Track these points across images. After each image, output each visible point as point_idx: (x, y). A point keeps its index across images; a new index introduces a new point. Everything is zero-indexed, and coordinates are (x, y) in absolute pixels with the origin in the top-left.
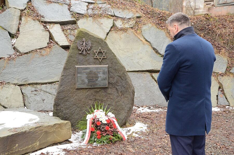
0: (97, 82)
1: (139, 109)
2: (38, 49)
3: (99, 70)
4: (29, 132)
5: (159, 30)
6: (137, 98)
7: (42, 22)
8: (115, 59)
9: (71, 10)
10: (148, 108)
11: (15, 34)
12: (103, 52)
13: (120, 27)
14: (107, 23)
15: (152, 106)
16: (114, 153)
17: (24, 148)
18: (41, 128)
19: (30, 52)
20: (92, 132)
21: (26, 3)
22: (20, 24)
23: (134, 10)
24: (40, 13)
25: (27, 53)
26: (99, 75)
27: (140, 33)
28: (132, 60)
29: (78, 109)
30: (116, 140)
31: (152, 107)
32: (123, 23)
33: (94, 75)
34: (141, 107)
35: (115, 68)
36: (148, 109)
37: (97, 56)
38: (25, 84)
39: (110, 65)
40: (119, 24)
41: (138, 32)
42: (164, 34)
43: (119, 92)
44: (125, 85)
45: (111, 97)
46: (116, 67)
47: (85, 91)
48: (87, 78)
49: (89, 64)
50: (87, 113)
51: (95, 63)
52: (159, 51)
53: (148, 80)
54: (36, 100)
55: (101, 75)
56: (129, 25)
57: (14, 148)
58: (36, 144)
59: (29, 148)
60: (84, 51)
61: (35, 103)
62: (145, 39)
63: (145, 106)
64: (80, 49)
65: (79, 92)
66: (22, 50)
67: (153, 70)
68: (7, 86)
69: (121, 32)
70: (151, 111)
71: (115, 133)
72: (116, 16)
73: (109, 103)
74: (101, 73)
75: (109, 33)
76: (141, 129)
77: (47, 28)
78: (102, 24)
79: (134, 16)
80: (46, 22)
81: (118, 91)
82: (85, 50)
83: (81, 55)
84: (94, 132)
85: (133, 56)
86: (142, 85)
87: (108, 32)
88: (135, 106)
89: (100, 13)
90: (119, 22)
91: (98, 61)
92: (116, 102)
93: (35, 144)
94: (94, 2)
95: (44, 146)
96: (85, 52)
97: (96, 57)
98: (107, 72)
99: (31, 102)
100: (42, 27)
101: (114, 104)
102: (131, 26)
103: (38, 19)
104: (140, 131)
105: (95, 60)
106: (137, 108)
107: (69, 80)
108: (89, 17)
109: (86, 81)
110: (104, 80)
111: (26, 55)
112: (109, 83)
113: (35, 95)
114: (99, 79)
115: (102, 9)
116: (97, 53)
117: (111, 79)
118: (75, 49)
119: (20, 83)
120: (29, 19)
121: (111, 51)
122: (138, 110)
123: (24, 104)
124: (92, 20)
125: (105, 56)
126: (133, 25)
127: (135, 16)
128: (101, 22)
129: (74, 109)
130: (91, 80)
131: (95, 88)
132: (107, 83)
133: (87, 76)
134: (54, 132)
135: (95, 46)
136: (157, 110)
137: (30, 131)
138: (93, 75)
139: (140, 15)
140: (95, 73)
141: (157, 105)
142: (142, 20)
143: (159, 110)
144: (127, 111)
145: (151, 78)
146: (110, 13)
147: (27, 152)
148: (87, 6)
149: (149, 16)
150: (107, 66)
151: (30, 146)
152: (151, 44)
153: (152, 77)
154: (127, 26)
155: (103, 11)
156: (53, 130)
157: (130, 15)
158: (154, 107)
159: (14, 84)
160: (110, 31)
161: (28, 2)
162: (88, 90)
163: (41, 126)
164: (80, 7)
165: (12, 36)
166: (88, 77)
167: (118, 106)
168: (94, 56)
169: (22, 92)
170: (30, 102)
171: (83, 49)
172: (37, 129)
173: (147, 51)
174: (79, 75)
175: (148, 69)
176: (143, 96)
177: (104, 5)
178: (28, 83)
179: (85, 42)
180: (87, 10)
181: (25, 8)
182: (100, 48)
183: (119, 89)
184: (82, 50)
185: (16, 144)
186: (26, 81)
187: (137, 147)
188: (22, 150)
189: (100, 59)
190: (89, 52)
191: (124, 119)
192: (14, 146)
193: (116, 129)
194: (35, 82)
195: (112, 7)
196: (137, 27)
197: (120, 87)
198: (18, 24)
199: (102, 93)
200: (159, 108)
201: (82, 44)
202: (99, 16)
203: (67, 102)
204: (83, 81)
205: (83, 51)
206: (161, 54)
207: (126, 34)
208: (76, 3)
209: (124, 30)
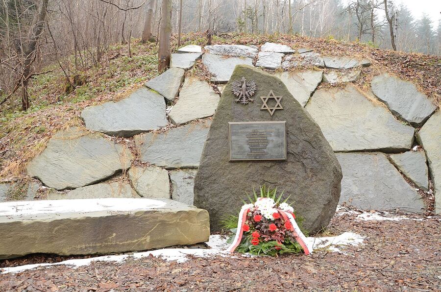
0: (265, 150)
1: (362, 215)
2: (201, 119)
3: (268, 130)
4: (134, 218)
5: (404, 82)
6: (359, 196)
7: (212, 82)
8: (299, 110)
9: (257, 64)
10: (379, 214)
11: (173, 100)
12: (276, 99)
13: (332, 82)
14: (312, 79)
15: (387, 211)
16: (272, 270)
17: (125, 242)
18: (155, 215)
19: (188, 123)
20: (245, 233)
21: (194, 60)
22: (181, 86)
23: (358, 56)
24: (212, 71)
25: (184, 124)
26: (270, 138)
27: (368, 89)
28: (352, 132)
29: (233, 197)
30: (287, 250)
31: (387, 213)
32: (338, 76)
33: (260, 138)
34: (365, 212)
35: (298, 126)
36: (378, 216)
37: (266, 105)
38: (176, 167)
39: (291, 121)
40: (332, 78)
41: (364, 87)
42: (414, 87)
43: (308, 170)
44: (320, 158)
45: (293, 179)
46: (301, 125)
47: (244, 166)
48: (248, 143)
49: (252, 119)
50: (244, 202)
51: (262, 118)
52: (403, 116)
53: (382, 166)
54: (188, 191)
55: (273, 139)
56: (349, 77)
57: (110, 238)
58: (146, 239)
59: (134, 243)
60: (244, 97)
61: (186, 195)
62: (377, 97)
63: (374, 211)
64: (238, 95)
65: (234, 166)
66: (177, 120)
67: (391, 148)
68: (151, 168)
69: (336, 89)
70: (385, 219)
71: (289, 240)
72: (327, 68)
73: (288, 189)
74: (273, 134)
75: (315, 93)
76: (351, 241)
77: (218, 90)
78: (304, 79)
79: (357, 65)
80: (217, 83)
81: (305, 167)
82: (246, 95)
83: (239, 105)
84: (248, 233)
85: (354, 126)
86: (371, 173)
87: (313, 91)
88: (355, 209)
89: (301, 65)
90: (333, 75)
91: (267, 114)
92: (302, 189)
93: (143, 239)
94: (293, 51)
95: (160, 246)
96: (245, 100)
97: (265, 107)
98: (283, 133)
99: (181, 193)
100: (211, 89)
101: (297, 191)
102: (352, 80)
103: (206, 80)
104: (347, 244)
105: (263, 112)
106: (358, 213)
107: (218, 147)
108: (284, 72)
109: (247, 148)
110: (279, 146)
111: (182, 127)
112: (288, 153)
113: (188, 183)
114: (270, 145)
115: (305, 59)
116: (267, 100)
117: (292, 146)
118: (229, 94)
119: (170, 166)
120: (194, 80)
121: (292, 96)
122: (359, 216)
123: (171, 196)
124: (288, 75)
125: (280, 106)
126: (355, 77)
127: (360, 64)
128: (303, 77)
129: (226, 197)
130: (254, 146)
131: (262, 160)
132: (284, 152)
133: (247, 139)
134: (177, 224)
135: (263, 90)
136: (397, 219)
137: (136, 216)
138: (258, 138)
139: (368, 63)
140: (261, 135)
141: (398, 210)
142: (372, 69)
143: (402, 219)
144: (323, 206)
145: (388, 162)
146: (317, 64)
147: (131, 250)
148: (282, 58)
149: (386, 62)
150: (285, 122)
151: (136, 241)
152: (387, 105)
153: (390, 160)
154: (345, 79)
155: (307, 61)
156: (175, 221)
157: (352, 63)
158: (392, 213)
159: (161, 167)
160: (316, 89)
161: (196, 60)
162: (249, 164)
163: (155, 212)
164: (271, 59)
165: (168, 103)
166: (250, 141)
167: (306, 196)
168: (261, 106)
169: (170, 178)
170: (179, 194)
171: (243, 95)
172: (147, 215)
173: (380, 117)
174: (234, 138)
175: (381, 147)
176: (370, 192)
177: (309, 54)
178: (180, 167)
179: (245, 83)
180: (282, 62)
181: (192, 67)
182: (271, 92)
183: (308, 164)
184: (240, 96)
185: (113, 232)
186: (178, 163)
187: (326, 265)
188: (121, 243)
189: (271, 110)
190: (252, 100)
191: (317, 220)
192: (109, 236)
193: (292, 232)
194: (191, 165)
195: (323, 55)
196: (362, 80)
197: (308, 160)
198: (178, 87)
199: (276, 170)
200: (402, 214)
201: (241, 87)
202: (299, 68)
203: (214, 183)
204: (241, 147)
205: (241, 98)
206: (406, 121)
207: (342, 92)
208: (266, 55)
209: (340, 86)
